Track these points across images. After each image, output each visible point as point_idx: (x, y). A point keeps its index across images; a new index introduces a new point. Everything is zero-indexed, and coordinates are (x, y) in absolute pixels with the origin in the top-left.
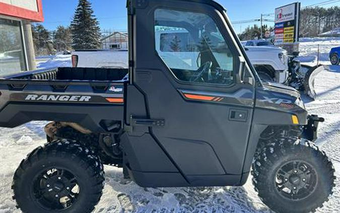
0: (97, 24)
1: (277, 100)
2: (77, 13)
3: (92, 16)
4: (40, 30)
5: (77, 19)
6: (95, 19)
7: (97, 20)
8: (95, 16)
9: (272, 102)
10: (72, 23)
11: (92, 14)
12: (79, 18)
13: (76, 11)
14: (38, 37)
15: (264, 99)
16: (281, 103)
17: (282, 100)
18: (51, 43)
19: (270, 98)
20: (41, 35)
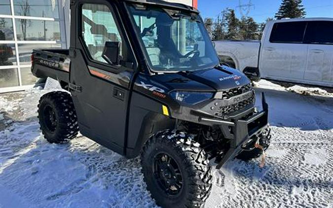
0: (303, 15)
1: (151, 87)
2: (284, 4)
3: (300, 6)
4: (250, 23)
5: (283, 11)
6: (302, 9)
7: (304, 10)
8: (302, 6)
9: (146, 88)
10: (277, 15)
11: (300, 4)
12: (285, 9)
13: (283, 3)
14: (247, 29)
15: (141, 84)
16: (154, 91)
17: (156, 88)
18: (258, 34)
19: (145, 84)
20: (250, 28)
